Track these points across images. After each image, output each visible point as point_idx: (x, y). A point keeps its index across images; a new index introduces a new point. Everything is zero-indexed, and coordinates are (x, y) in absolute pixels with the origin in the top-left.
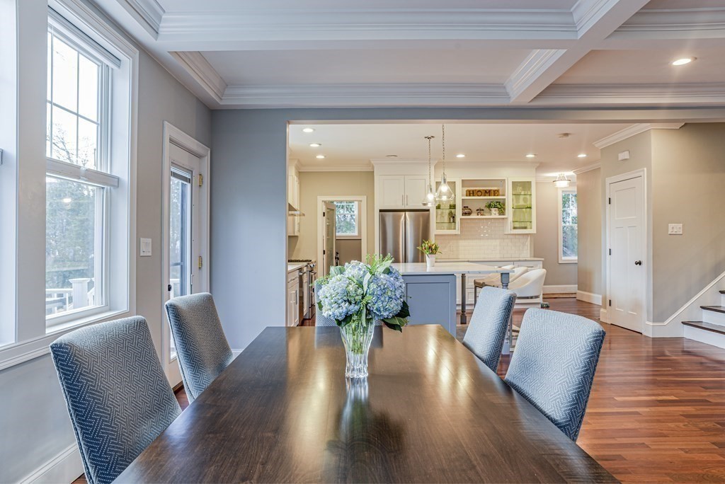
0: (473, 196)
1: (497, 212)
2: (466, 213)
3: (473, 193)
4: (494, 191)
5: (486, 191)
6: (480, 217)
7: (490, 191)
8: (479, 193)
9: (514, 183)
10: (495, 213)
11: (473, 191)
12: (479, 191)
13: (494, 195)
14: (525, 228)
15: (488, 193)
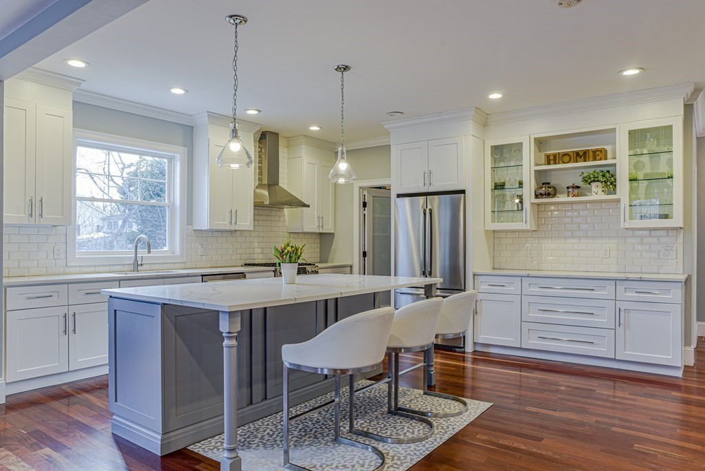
0: (555, 163)
1: (600, 190)
2: (541, 194)
3: (555, 158)
4: (594, 152)
5: (577, 154)
6: (571, 199)
7: (585, 153)
8: (567, 158)
9: (633, 134)
10: (597, 192)
11: (555, 156)
12: (565, 154)
13: (595, 159)
14: (666, 216)
15: (582, 156)
